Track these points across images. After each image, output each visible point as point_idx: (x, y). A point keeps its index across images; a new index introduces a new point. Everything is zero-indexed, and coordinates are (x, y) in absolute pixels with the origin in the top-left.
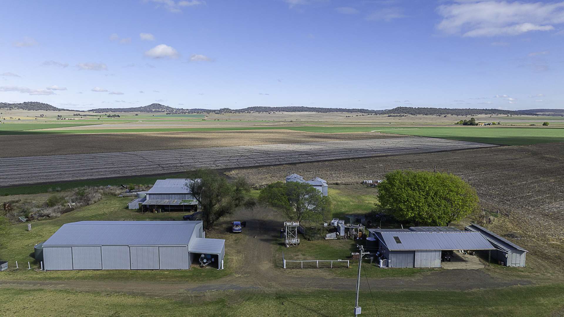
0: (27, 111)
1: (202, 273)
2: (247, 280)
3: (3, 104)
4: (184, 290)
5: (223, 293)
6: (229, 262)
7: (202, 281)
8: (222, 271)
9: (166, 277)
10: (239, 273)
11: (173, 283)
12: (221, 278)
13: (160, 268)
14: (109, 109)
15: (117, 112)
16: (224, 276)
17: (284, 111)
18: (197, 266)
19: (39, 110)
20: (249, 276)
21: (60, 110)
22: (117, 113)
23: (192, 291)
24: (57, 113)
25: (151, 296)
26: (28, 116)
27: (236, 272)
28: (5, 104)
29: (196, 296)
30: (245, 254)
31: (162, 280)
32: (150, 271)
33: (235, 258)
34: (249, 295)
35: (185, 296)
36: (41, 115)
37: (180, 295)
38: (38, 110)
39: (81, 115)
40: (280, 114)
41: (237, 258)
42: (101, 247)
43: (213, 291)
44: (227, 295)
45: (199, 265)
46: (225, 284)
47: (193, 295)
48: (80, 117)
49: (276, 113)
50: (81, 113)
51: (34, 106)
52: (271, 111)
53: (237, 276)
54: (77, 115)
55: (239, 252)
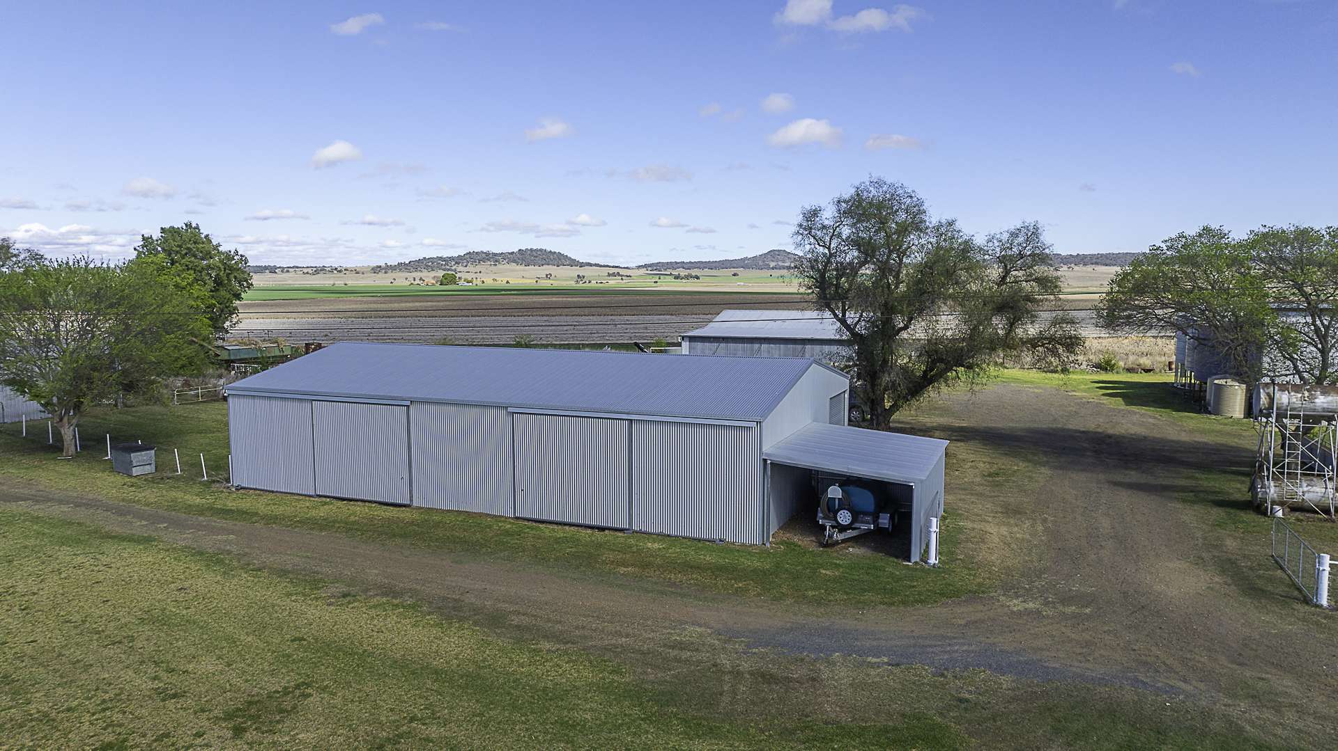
0: (522, 267)
1: (822, 566)
2: (1087, 636)
3: (484, 255)
4: (709, 631)
5: (934, 686)
6: (968, 540)
7: (818, 602)
8: (928, 572)
9: (644, 563)
10: (1028, 594)
11: (662, 593)
12: (921, 602)
13: (630, 523)
14: (679, 263)
15: (696, 270)
16: (942, 595)
17: (1097, 263)
18: (805, 541)
19: (545, 264)
20: (1089, 617)
21: (582, 265)
22: (694, 272)
23: (748, 646)
24: (576, 271)
25: (525, 635)
26: (523, 277)
27: (1010, 588)
28: (487, 254)
29: (763, 675)
30: (1045, 520)
31: (622, 570)
32: (589, 531)
33: (996, 531)
34: (1121, 726)
35: (699, 662)
36: (547, 275)
37: (676, 652)
38: (543, 265)
39: (622, 276)
40: (1087, 272)
41: (1004, 530)
42: (408, 406)
43: (872, 665)
44: (961, 700)
45: (814, 538)
46: (944, 637)
47: (745, 666)
48: (618, 280)
49: (1076, 268)
50: (622, 272)
51: (536, 257)
52: (1062, 265)
53: (1017, 605)
54: (614, 275)
55: (1012, 512)
